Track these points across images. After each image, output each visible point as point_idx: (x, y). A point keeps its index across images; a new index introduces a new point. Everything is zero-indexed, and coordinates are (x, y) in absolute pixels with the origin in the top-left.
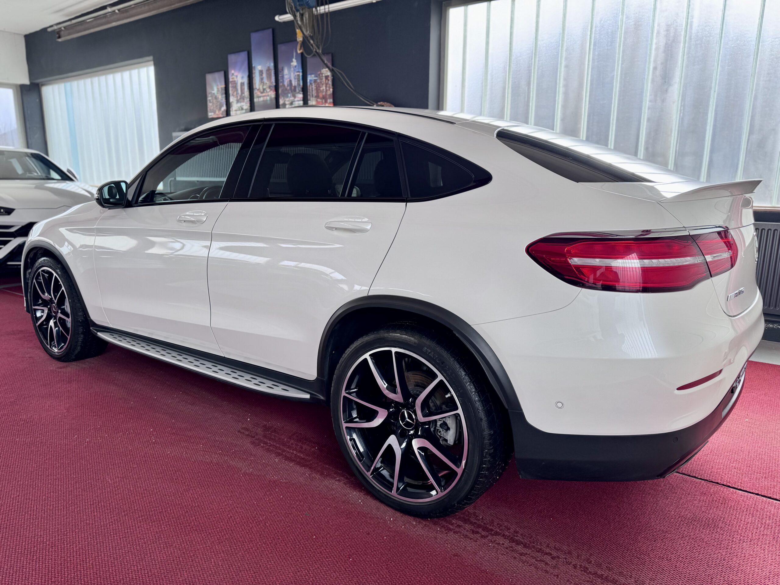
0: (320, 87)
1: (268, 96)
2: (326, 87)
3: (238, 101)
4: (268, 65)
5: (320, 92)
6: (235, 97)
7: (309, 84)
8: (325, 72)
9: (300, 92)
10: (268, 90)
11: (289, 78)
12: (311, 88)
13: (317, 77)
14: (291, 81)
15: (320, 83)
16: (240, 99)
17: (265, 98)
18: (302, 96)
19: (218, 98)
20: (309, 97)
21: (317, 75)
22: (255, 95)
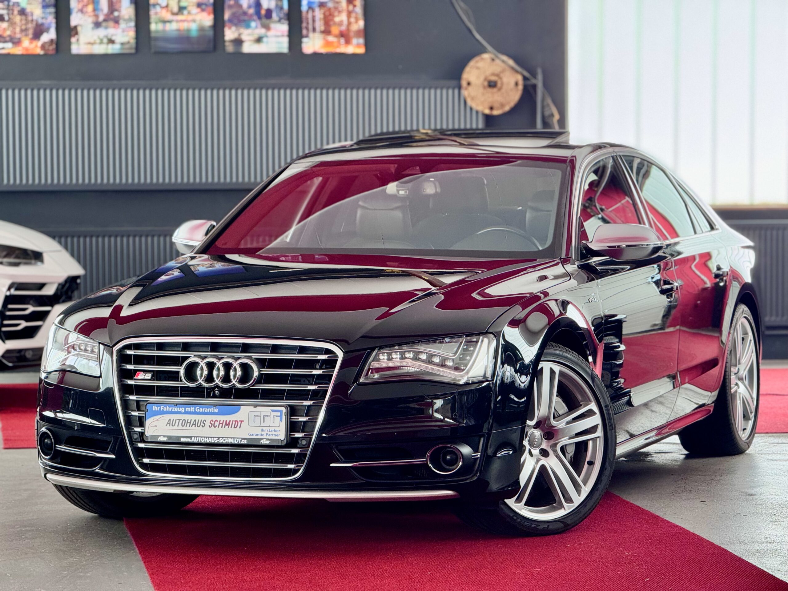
0: (334, 17)
1: (194, 21)
2: (348, 17)
3: (97, 25)
5: (335, 25)
6: (90, 16)
7: (304, 8)
10: (195, 10)
12: (310, 16)
16: (105, 20)
17: (186, 24)
18: (284, 28)
19: (30, 14)
20: (304, 32)
22: (153, 18)
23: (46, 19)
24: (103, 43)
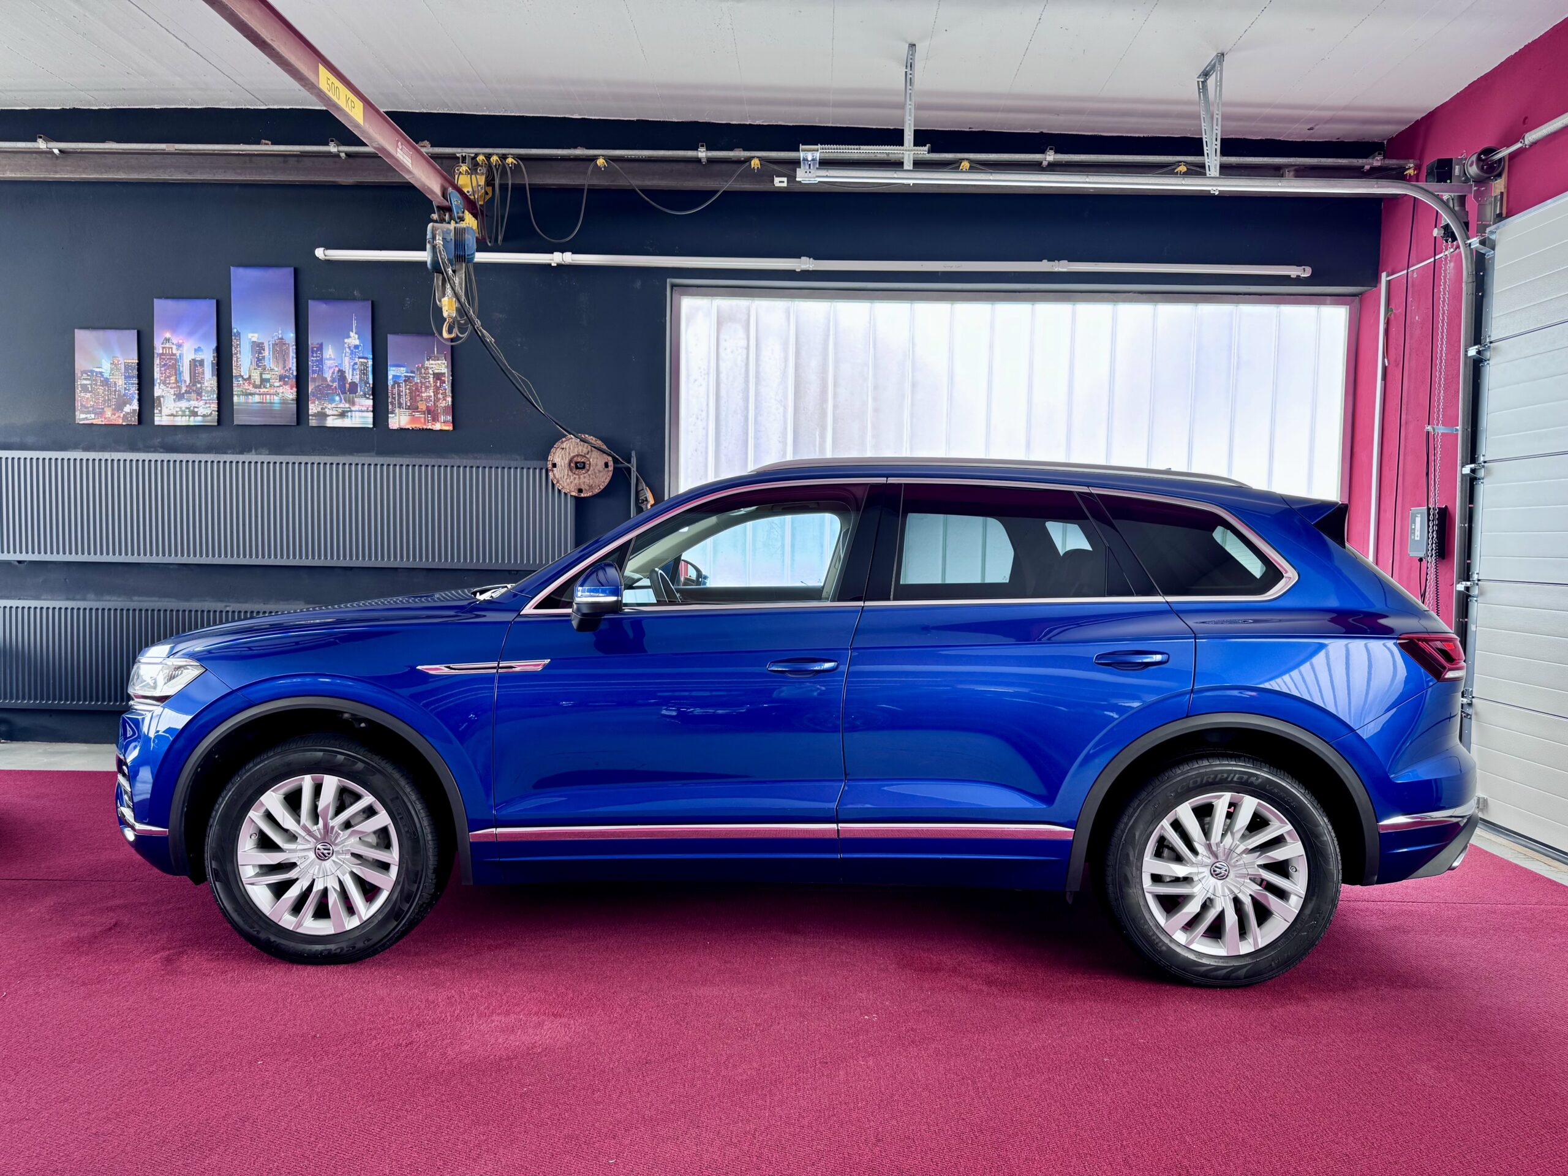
0: (422, 392)
1: (277, 394)
2: (436, 393)
3: (179, 397)
4: (280, 336)
5: (421, 400)
6: (172, 387)
7: (390, 383)
8: (434, 366)
9: (367, 396)
10: (277, 384)
11: (336, 366)
12: (396, 390)
13: (412, 372)
14: (342, 373)
15: (419, 385)
16: (187, 392)
17: (268, 397)
18: (370, 402)
19: (113, 385)
20: (390, 407)
21: (415, 370)
22: (235, 389)
23: (129, 390)
24: (186, 416)
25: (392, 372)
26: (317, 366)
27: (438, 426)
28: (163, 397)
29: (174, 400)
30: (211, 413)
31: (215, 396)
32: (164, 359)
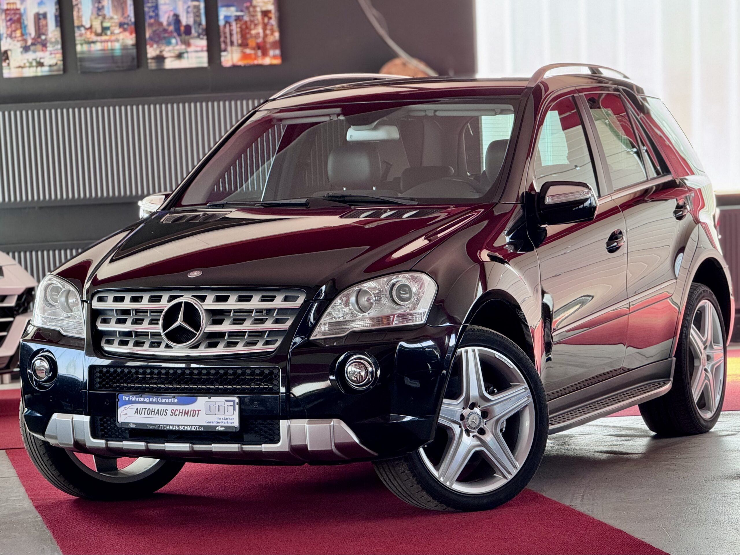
0: (251, 30)
1: (117, 40)
2: (264, 29)
3: (26, 49)
5: (251, 37)
6: (18, 41)
7: (222, 23)
8: (260, 5)
9: (201, 36)
10: (117, 30)
11: (171, 11)
12: (227, 30)
13: (241, 11)
15: (249, 23)
16: (33, 44)
17: (109, 44)
18: (203, 43)
20: (223, 46)
21: (244, 9)
22: (78, 39)
24: (33, 67)
25: (223, 13)
26: (153, 11)
27: (267, 61)
28: (10, 50)
29: (22, 53)
30: (56, 64)
31: (59, 46)
32: (9, 14)
